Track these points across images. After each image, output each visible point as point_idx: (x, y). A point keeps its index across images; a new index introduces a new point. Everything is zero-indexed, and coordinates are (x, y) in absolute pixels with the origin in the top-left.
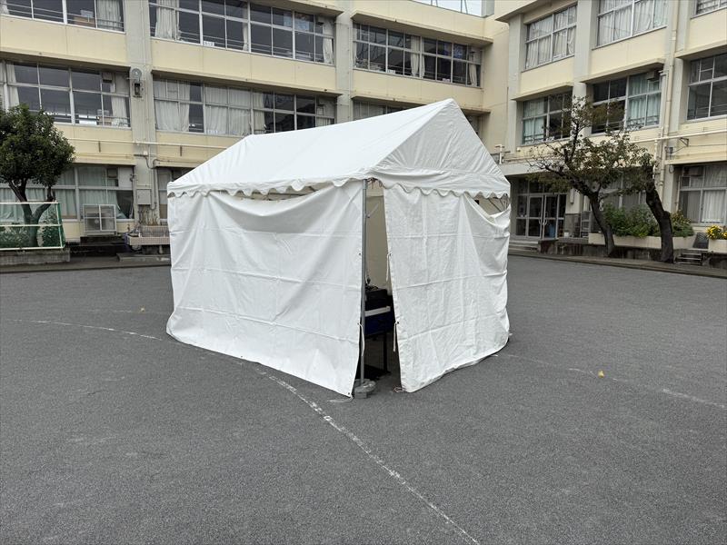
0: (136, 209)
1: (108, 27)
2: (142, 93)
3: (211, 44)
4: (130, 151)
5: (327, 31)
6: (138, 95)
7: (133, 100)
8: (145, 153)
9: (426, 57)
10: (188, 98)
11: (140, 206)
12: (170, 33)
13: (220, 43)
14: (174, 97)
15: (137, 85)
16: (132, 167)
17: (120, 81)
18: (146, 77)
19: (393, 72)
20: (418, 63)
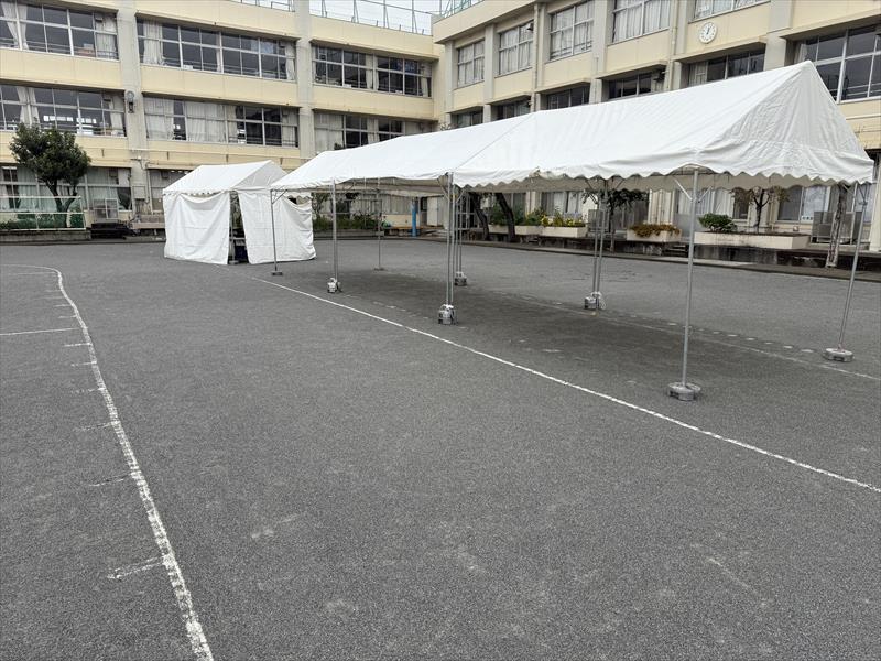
0: (134, 203)
1: (105, 56)
2: (135, 110)
3: (190, 67)
4: (127, 156)
5: (289, 53)
6: (131, 111)
7: (128, 115)
8: (139, 158)
9: (380, 72)
10: (172, 112)
11: (138, 200)
12: (156, 60)
13: (197, 67)
14: (160, 111)
15: (131, 104)
16: (129, 169)
17: (117, 101)
18: (138, 97)
19: (349, 86)
20: (372, 78)
